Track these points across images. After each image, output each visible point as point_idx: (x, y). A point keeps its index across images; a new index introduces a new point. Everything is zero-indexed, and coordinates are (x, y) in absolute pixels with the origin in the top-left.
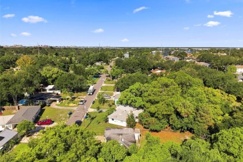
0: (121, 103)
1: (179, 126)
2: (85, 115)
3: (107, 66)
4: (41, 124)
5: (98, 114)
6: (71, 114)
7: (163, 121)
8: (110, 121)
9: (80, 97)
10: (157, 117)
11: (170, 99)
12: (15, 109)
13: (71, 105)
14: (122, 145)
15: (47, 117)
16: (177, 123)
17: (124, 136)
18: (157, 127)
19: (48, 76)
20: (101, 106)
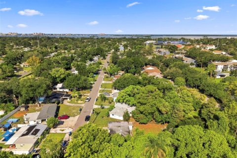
0: (119, 101)
1: (160, 120)
2: (92, 111)
3: (104, 61)
4: (61, 119)
5: (101, 110)
6: (81, 110)
7: (149, 116)
8: (111, 116)
9: (85, 94)
10: (144, 114)
11: (154, 102)
12: (37, 106)
13: (79, 102)
14: (120, 134)
15: (64, 114)
16: (159, 118)
17: (122, 128)
18: (144, 121)
19: (57, 76)
20: (103, 103)
